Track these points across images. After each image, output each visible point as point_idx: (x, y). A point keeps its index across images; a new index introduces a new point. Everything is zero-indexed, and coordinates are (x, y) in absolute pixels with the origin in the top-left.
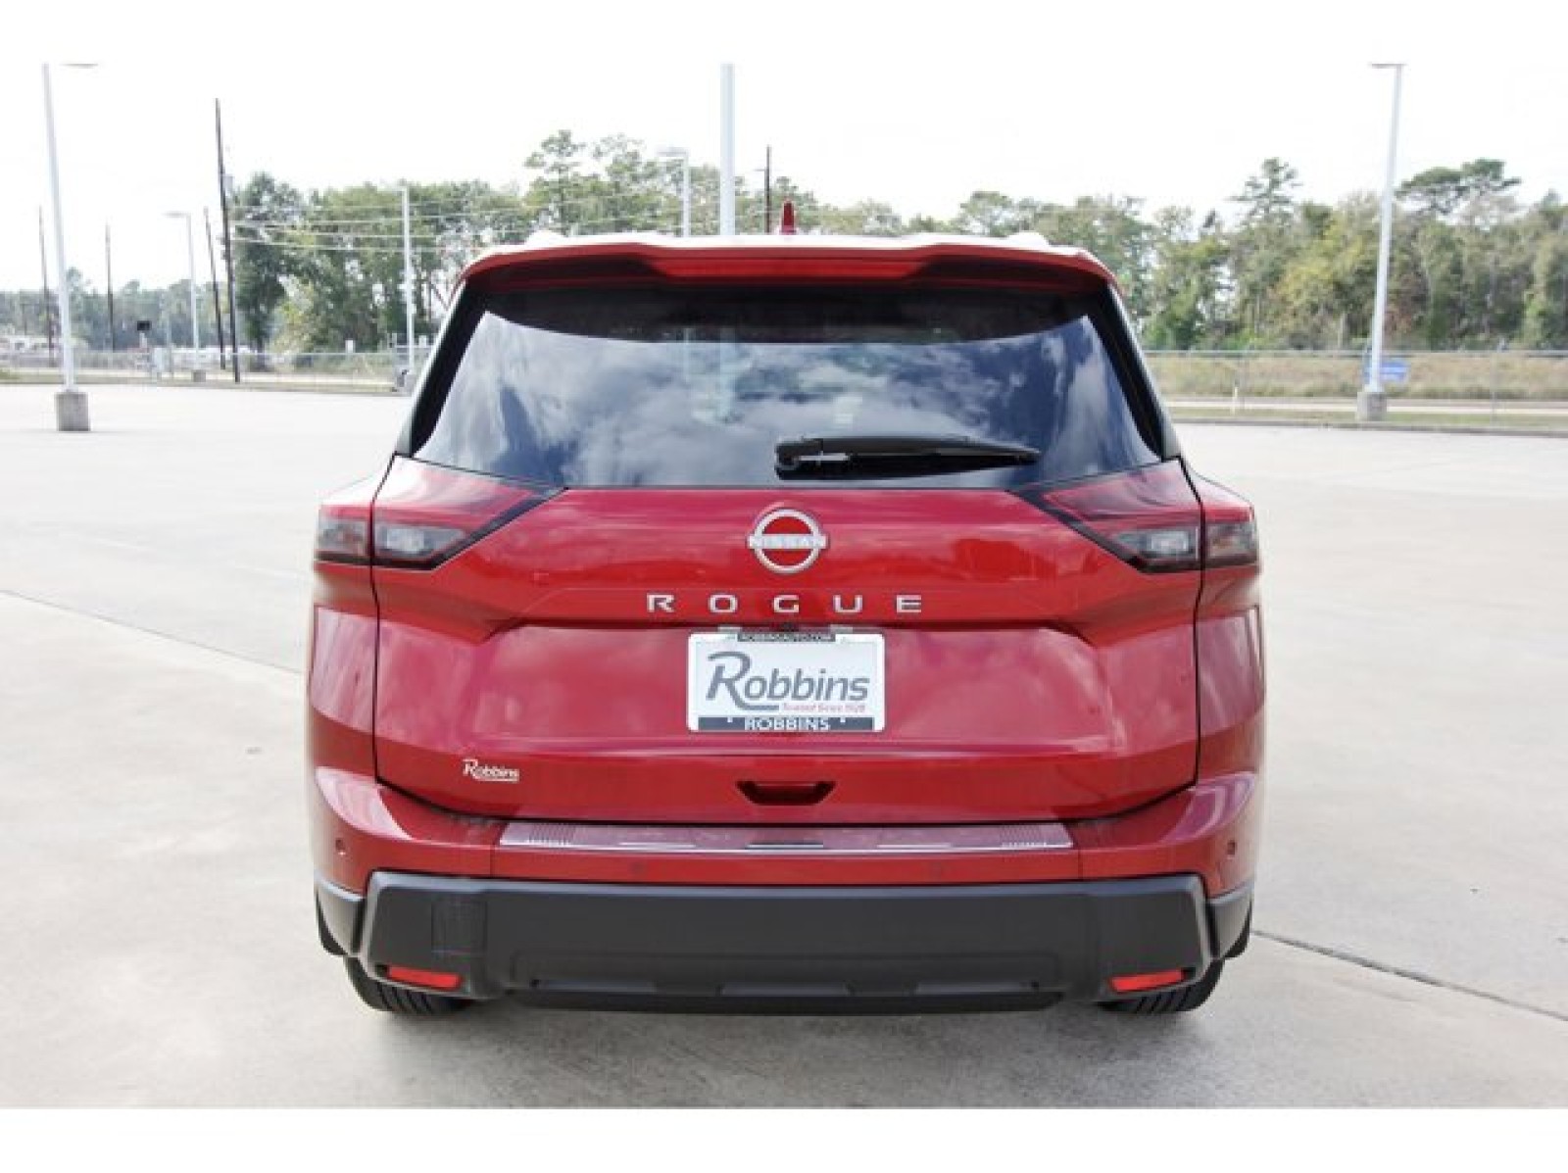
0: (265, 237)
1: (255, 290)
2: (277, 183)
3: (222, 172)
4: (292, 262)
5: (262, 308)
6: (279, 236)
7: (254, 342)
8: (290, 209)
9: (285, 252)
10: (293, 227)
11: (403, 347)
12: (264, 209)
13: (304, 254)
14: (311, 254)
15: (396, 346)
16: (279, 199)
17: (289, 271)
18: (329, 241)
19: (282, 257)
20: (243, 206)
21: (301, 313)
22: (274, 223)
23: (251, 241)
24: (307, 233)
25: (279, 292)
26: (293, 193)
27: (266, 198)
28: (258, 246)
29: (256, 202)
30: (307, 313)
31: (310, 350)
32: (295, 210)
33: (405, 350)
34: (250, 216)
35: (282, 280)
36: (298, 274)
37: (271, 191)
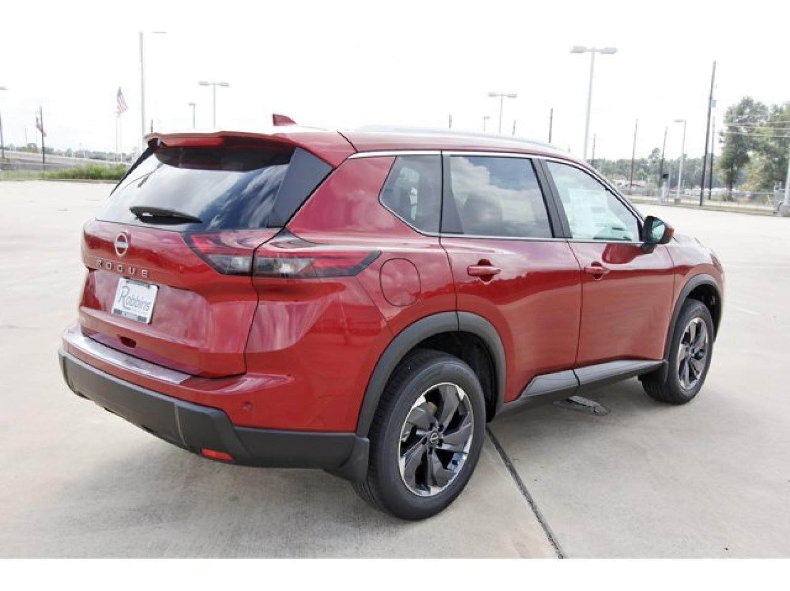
0: (743, 131)
1: (732, 159)
2: (755, 102)
3: (711, 98)
4: (756, 143)
5: (735, 168)
6: (752, 131)
7: (729, 185)
8: (759, 116)
9: (754, 139)
10: (761, 125)
11: (783, 189)
12: (745, 117)
13: (764, 139)
14: (767, 140)
15: (780, 189)
16: (754, 111)
17: (754, 148)
18: (779, 132)
19: (751, 142)
20: (734, 115)
21: (757, 171)
22: (749, 123)
23: (735, 133)
24: (768, 128)
25: (746, 159)
26: (763, 107)
27: (747, 110)
28: (738, 136)
29: (741, 113)
30: (761, 171)
31: (758, 190)
32: (762, 115)
33: (784, 192)
34: (737, 120)
35: (750, 153)
36: (759, 150)
37: (751, 106)
